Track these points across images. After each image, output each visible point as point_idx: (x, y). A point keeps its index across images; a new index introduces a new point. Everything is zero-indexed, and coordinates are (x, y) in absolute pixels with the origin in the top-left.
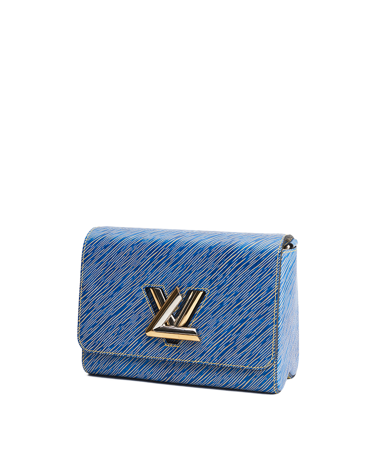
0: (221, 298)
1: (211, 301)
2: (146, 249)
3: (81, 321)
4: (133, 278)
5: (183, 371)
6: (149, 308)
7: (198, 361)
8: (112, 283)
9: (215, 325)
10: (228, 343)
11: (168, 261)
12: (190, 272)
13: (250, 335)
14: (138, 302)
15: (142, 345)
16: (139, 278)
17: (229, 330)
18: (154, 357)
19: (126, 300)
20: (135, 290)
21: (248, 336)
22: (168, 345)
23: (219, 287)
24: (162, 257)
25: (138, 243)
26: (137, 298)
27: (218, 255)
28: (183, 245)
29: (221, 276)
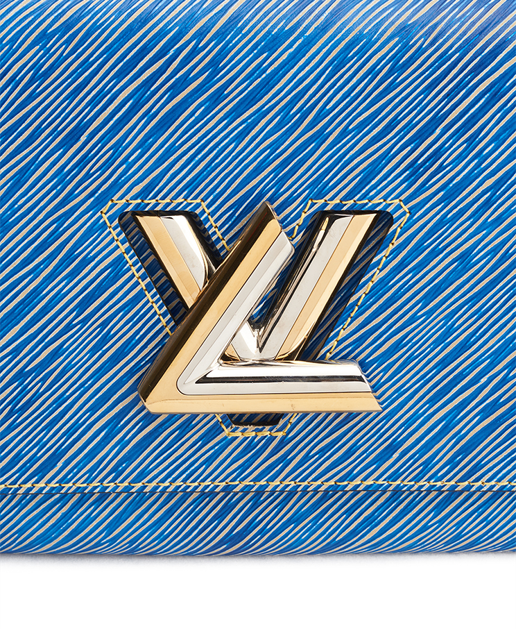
0: (461, 237)
1: (418, 249)
2: (110, 51)
4: (62, 178)
5: (296, 520)
6: (141, 295)
7: (370, 482)
9: (437, 343)
10: (495, 406)
11: (218, 97)
12: (320, 137)
14: (92, 275)
15: (123, 443)
16: (88, 176)
17: (497, 356)
18: (178, 483)
19: (36, 272)
20: (74, 231)
22: (238, 433)
23: (451, 193)
24: (185, 81)
25: (68, 26)
26: (85, 262)
27: (443, 58)
28: (275, 23)
29: (460, 146)
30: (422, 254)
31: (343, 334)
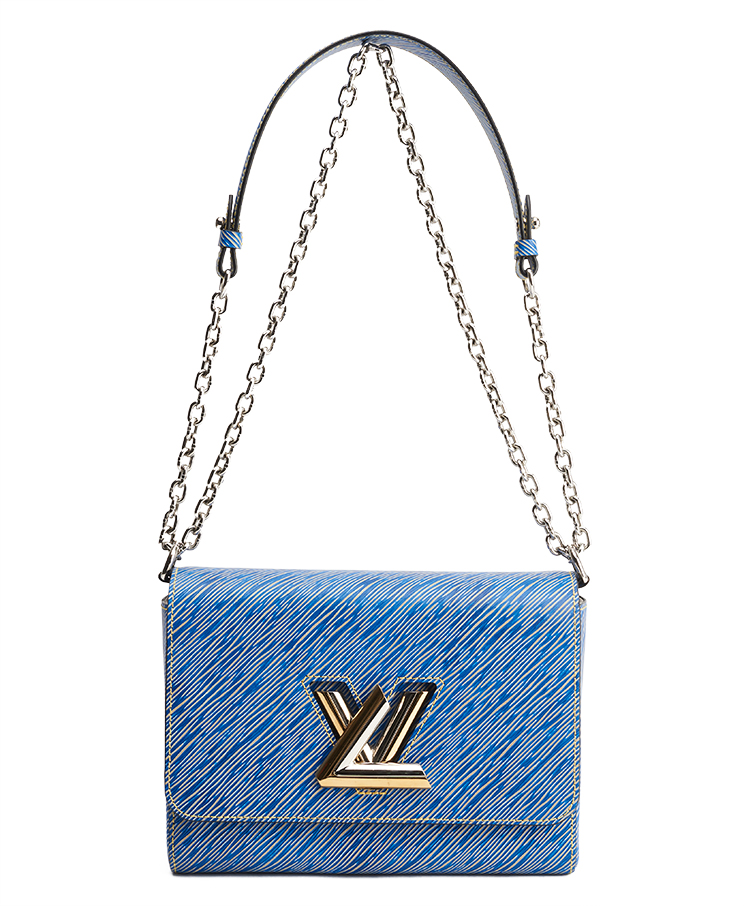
0: (468, 696)
1: (448, 701)
2: (308, 607)
3: (173, 758)
4: (284, 665)
6: (318, 722)
7: (427, 819)
8: (239, 677)
9: (458, 747)
10: (487, 779)
11: (356, 629)
12: (403, 648)
13: (530, 761)
14: (296, 712)
15: (308, 797)
16: (296, 664)
17: (488, 753)
18: (334, 817)
19: (270, 709)
20: (289, 689)
21: (526, 763)
22: (363, 792)
23: (463, 674)
24: (342, 621)
25: (289, 596)
26: (293, 705)
27: (458, 612)
28: (383, 596)
29: (467, 652)
30: (449, 703)
31: (413, 743)
